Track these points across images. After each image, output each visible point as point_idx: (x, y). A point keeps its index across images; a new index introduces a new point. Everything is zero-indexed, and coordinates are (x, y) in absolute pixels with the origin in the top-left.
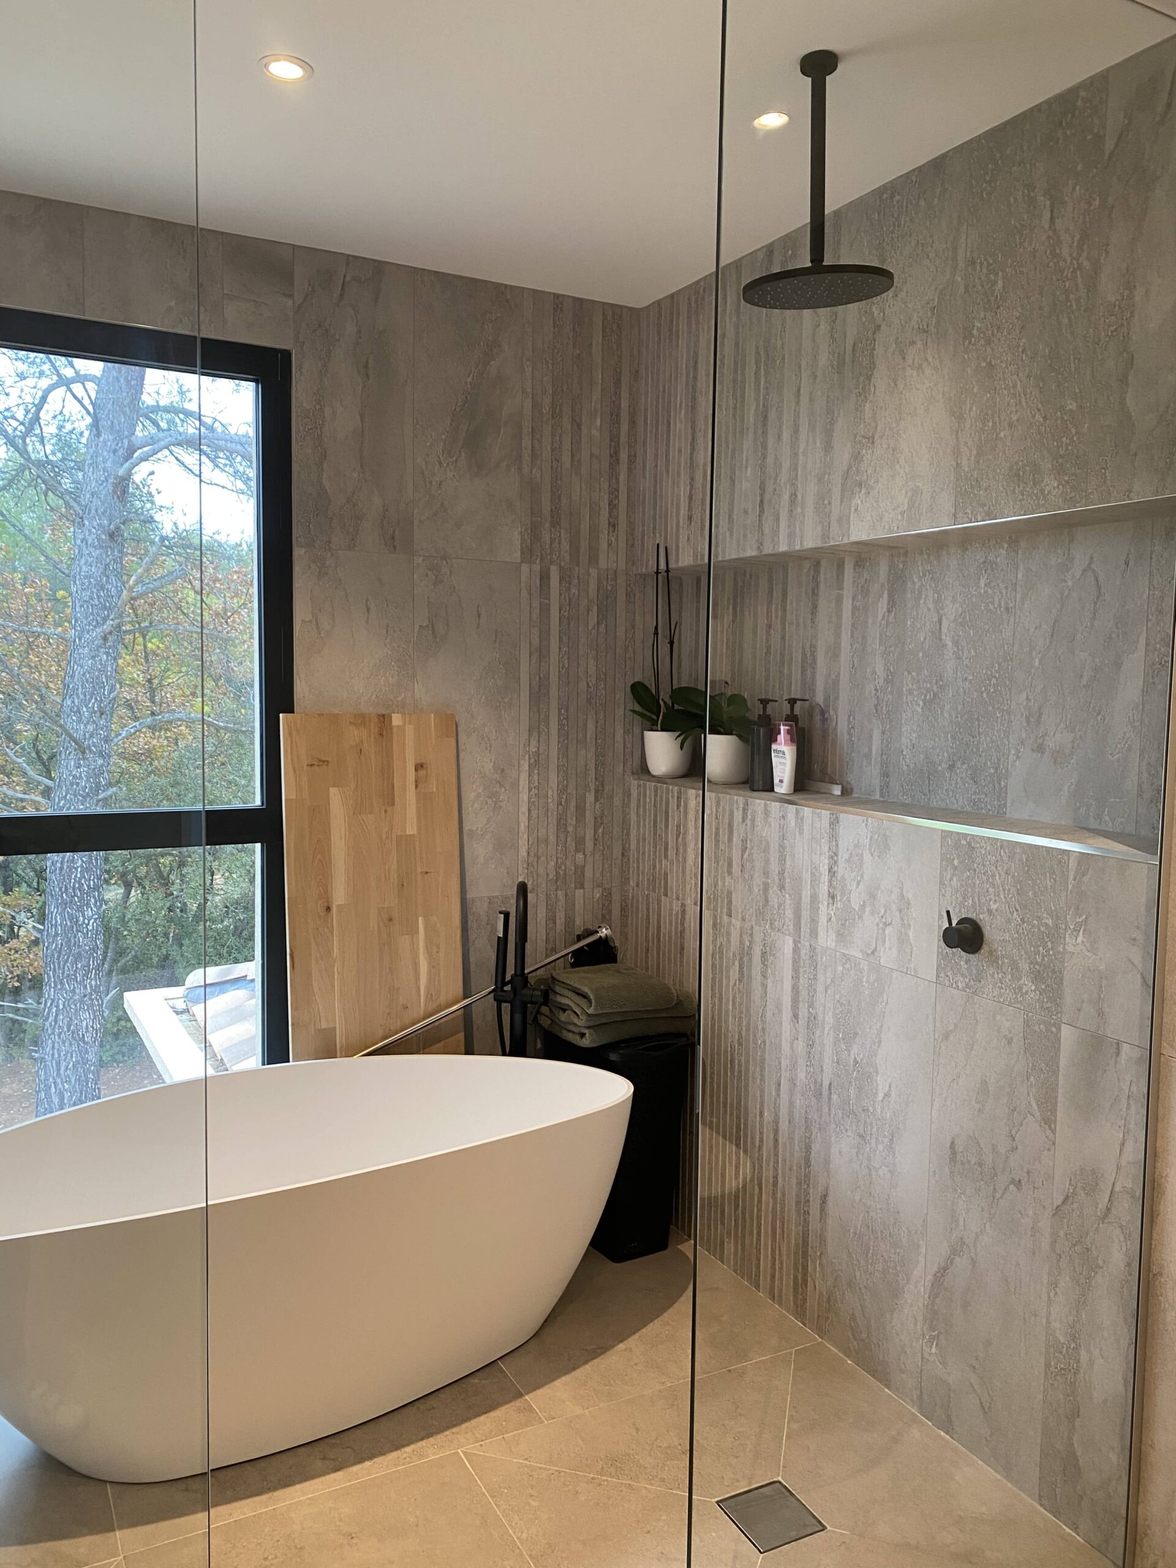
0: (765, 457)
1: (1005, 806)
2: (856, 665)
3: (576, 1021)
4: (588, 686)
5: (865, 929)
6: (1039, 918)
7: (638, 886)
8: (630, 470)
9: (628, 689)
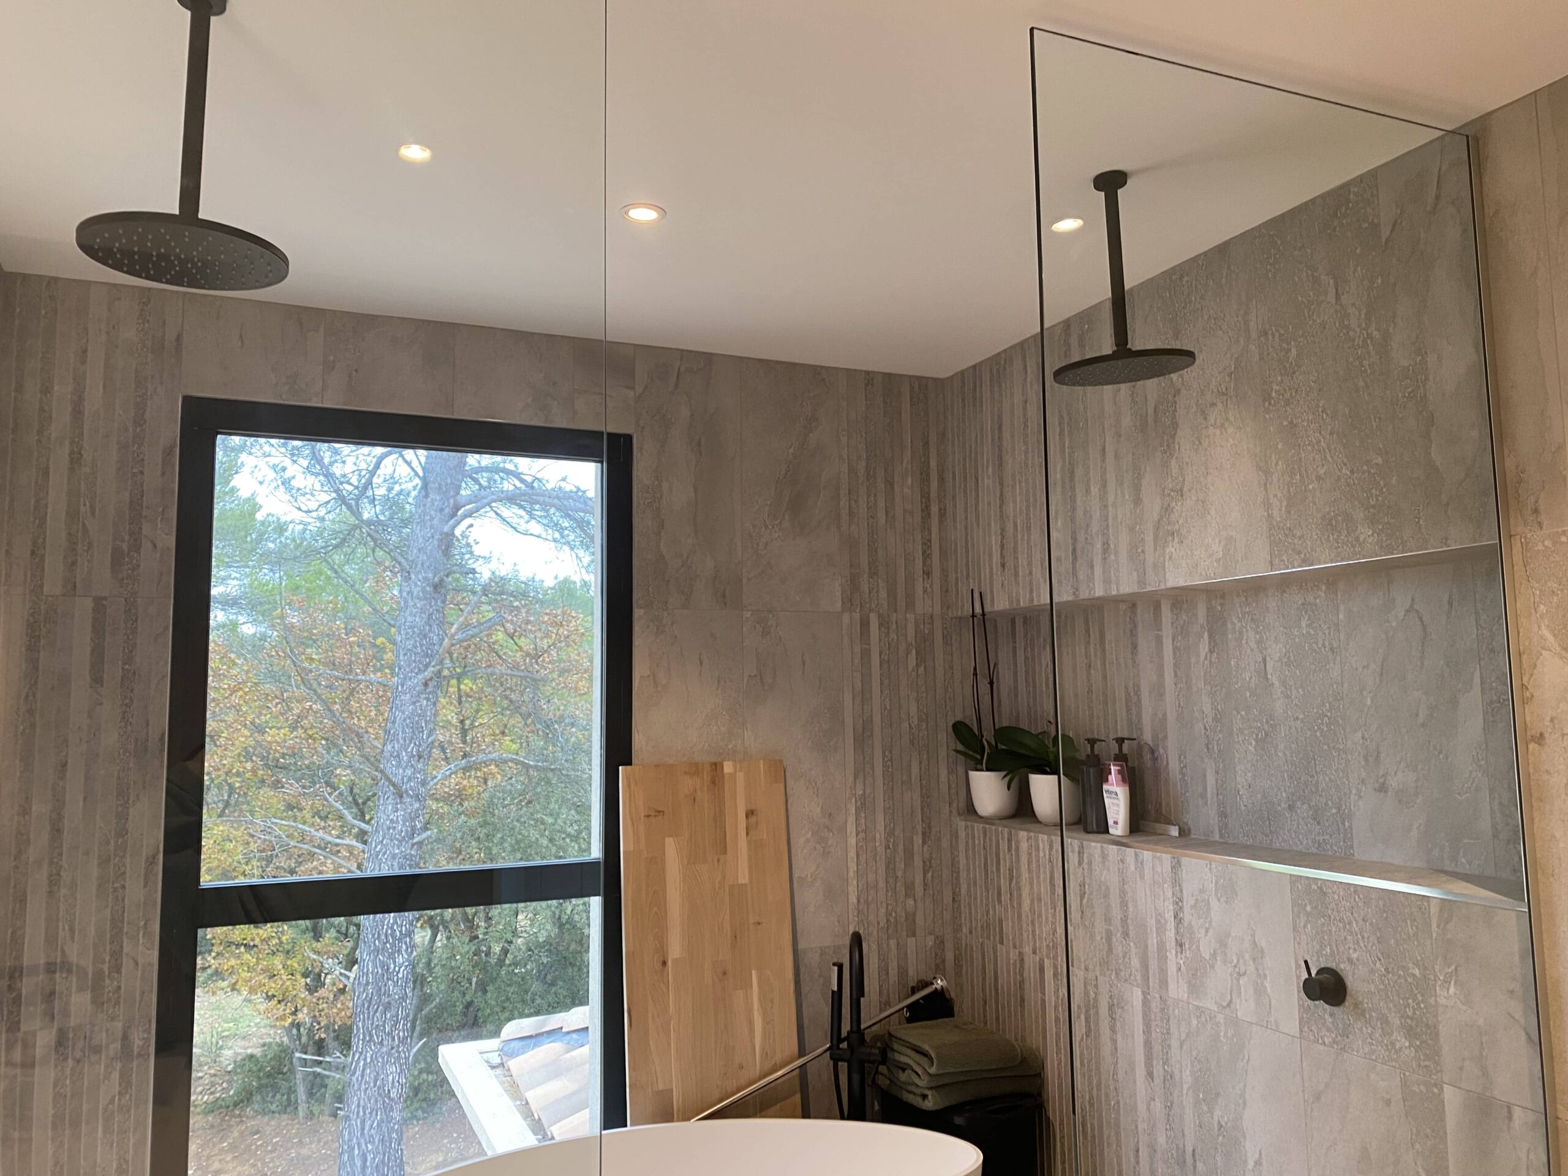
0: (1074, 509)
1: (1352, 847)
2: (1182, 704)
3: (917, 1081)
4: (910, 727)
5: (1218, 979)
6: (1404, 968)
7: (971, 932)
8: (941, 522)
9: (950, 729)
